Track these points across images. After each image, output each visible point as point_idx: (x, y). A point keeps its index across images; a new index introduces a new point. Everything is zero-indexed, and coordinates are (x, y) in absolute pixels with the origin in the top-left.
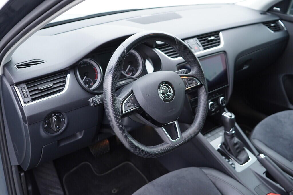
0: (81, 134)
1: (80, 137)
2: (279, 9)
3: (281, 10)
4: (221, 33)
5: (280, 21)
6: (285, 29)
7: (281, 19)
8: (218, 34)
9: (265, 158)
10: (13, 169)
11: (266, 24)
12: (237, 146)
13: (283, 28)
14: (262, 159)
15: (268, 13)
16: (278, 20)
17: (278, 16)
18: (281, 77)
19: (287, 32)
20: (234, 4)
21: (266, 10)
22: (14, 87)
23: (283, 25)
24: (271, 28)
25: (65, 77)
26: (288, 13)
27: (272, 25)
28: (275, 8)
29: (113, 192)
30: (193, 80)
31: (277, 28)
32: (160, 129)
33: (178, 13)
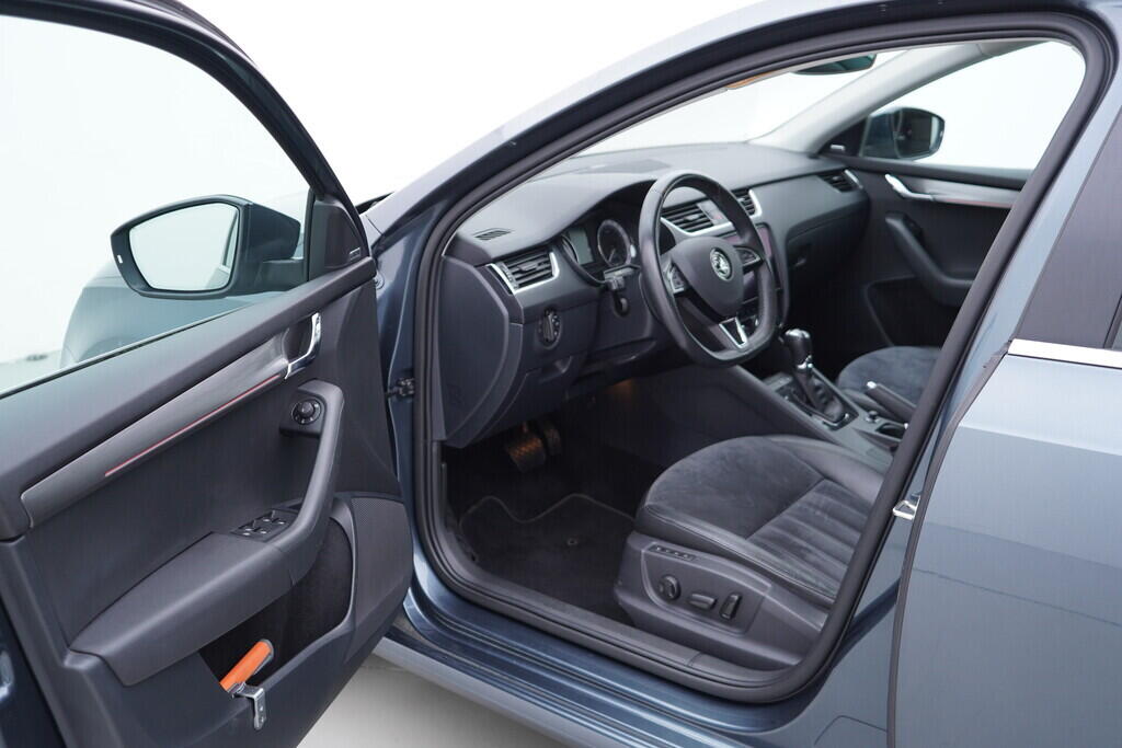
0: (564, 364)
1: (564, 371)
2: (841, 147)
3: (846, 150)
4: (751, 192)
5: (847, 172)
6: (861, 187)
7: (850, 169)
8: (747, 193)
9: (878, 387)
10: (435, 448)
11: (825, 175)
12: (820, 392)
13: (856, 185)
14: (873, 390)
15: (821, 157)
16: (844, 170)
17: (842, 161)
18: (865, 290)
19: (864, 192)
20: (745, 143)
21: (815, 151)
22: (491, 268)
23: (855, 179)
24: (834, 184)
25: (547, 256)
26: (861, 154)
27: (835, 178)
28: (834, 147)
29: (569, 543)
30: (750, 253)
31: (845, 186)
32: (716, 327)
33: (656, 159)
